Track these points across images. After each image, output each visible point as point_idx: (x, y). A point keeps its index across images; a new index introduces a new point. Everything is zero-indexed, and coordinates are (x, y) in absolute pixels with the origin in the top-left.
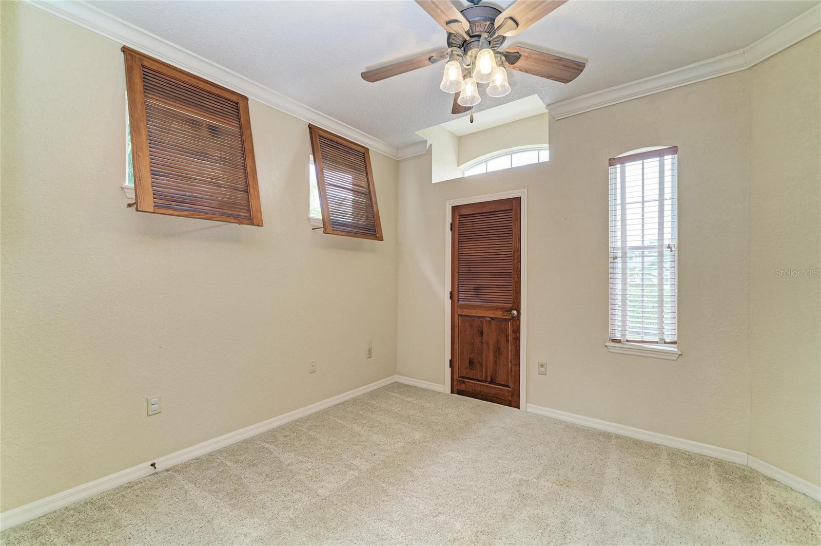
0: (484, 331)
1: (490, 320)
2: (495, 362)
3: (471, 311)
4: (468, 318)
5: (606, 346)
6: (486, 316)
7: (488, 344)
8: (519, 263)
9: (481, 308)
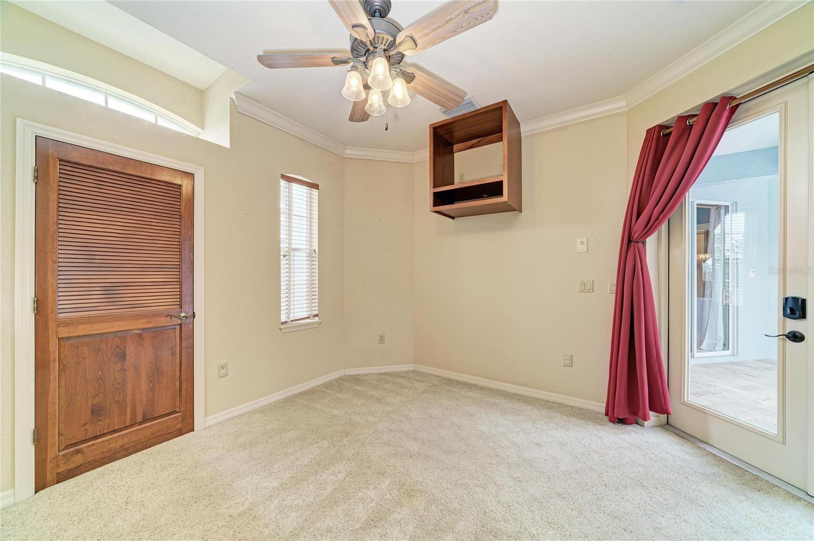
0: (128, 352)
1: (141, 332)
2: (152, 390)
3: (96, 326)
4: (87, 340)
5: (280, 329)
6: (132, 328)
7: (136, 369)
8: (192, 254)
9: (122, 318)
